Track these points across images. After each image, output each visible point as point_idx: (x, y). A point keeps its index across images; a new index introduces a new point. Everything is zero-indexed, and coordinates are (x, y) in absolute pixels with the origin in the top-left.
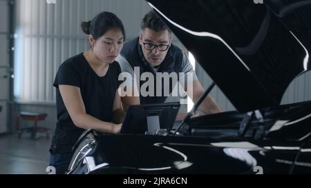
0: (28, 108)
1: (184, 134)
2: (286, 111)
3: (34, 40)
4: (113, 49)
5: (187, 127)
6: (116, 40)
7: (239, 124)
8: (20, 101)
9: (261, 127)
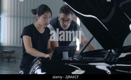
0: (6, 48)
1: (80, 59)
2: (125, 49)
3: (9, 18)
4: (47, 20)
5: (81, 57)
6: (49, 16)
7: (105, 55)
8: (3, 45)
9: (114, 56)
